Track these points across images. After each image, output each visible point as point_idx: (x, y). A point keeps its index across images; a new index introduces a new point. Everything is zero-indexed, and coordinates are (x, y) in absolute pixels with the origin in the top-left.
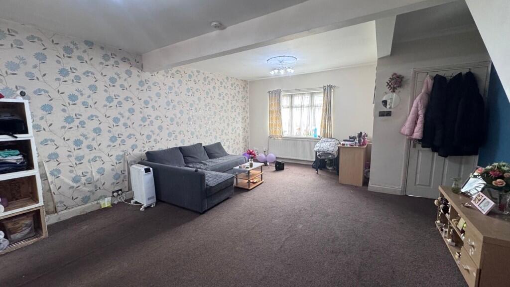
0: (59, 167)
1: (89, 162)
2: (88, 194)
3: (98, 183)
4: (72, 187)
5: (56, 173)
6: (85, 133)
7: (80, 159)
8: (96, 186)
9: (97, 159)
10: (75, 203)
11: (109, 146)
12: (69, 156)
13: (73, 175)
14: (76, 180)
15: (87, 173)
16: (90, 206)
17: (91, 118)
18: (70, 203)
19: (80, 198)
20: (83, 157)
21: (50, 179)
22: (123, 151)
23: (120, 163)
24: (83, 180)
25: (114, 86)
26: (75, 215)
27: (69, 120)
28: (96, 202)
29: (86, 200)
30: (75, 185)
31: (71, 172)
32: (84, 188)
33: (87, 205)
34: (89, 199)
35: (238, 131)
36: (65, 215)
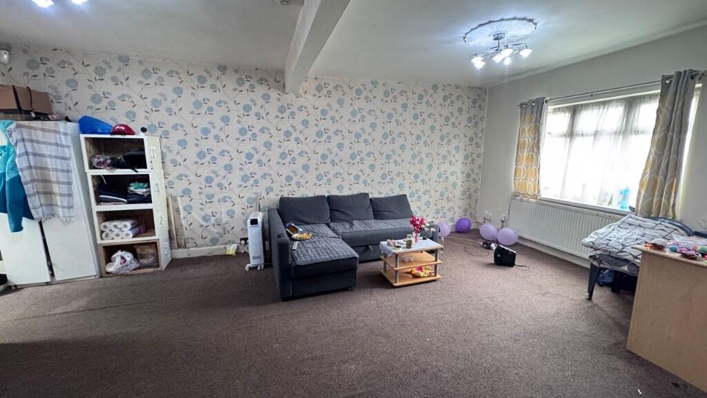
0: (191, 203)
1: (219, 201)
2: (217, 236)
3: (226, 225)
4: (202, 226)
5: (188, 208)
6: (216, 169)
7: (210, 197)
8: (224, 229)
9: (227, 199)
10: (203, 243)
11: (241, 186)
12: (200, 193)
13: (203, 213)
14: (206, 219)
15: (216, 213)
16: (216, 249)
17: (222, 153)
18: (200, 241)
19: (209, 238)
20: (213, 196)
21: (183, 214)
22: (256, 194)
23: (251, 207)
24: (213, 220)
25: (248, 115)
26: (202, 254)
27: (201, 155)
28: (223, 246)
29: (214, 241)
30: (205, 224)
31: (202, 209)
32: (213, 229)
33: (215, 247)
34: (218, 241)
35: (452, 179)
36: (194, 252)
